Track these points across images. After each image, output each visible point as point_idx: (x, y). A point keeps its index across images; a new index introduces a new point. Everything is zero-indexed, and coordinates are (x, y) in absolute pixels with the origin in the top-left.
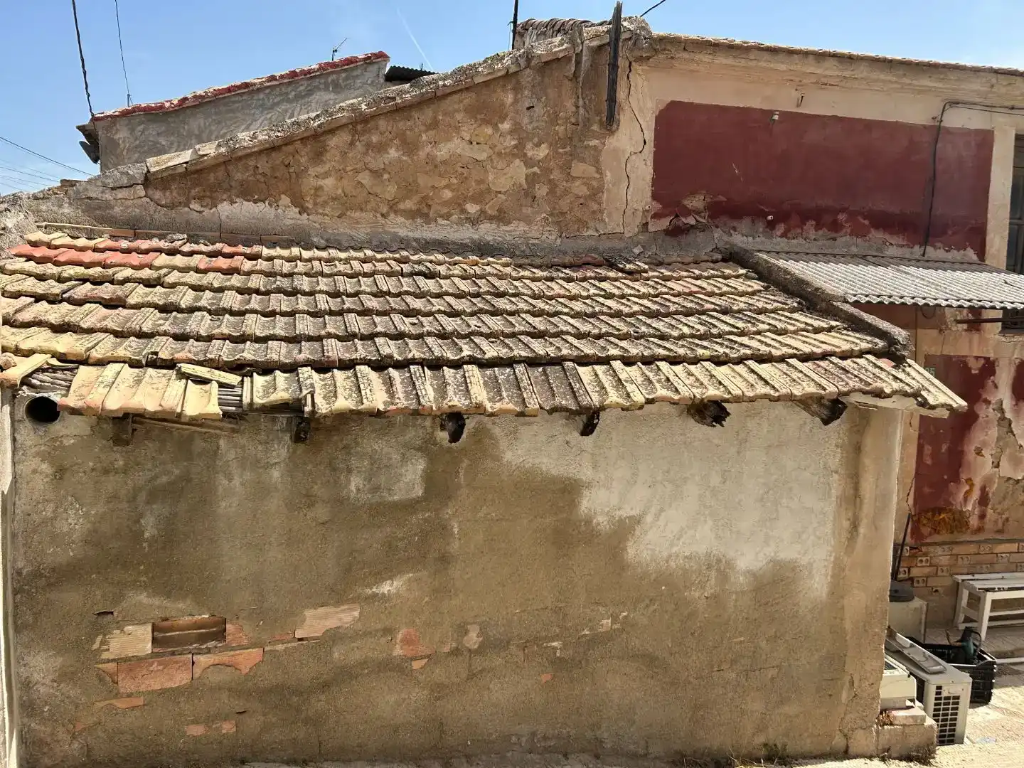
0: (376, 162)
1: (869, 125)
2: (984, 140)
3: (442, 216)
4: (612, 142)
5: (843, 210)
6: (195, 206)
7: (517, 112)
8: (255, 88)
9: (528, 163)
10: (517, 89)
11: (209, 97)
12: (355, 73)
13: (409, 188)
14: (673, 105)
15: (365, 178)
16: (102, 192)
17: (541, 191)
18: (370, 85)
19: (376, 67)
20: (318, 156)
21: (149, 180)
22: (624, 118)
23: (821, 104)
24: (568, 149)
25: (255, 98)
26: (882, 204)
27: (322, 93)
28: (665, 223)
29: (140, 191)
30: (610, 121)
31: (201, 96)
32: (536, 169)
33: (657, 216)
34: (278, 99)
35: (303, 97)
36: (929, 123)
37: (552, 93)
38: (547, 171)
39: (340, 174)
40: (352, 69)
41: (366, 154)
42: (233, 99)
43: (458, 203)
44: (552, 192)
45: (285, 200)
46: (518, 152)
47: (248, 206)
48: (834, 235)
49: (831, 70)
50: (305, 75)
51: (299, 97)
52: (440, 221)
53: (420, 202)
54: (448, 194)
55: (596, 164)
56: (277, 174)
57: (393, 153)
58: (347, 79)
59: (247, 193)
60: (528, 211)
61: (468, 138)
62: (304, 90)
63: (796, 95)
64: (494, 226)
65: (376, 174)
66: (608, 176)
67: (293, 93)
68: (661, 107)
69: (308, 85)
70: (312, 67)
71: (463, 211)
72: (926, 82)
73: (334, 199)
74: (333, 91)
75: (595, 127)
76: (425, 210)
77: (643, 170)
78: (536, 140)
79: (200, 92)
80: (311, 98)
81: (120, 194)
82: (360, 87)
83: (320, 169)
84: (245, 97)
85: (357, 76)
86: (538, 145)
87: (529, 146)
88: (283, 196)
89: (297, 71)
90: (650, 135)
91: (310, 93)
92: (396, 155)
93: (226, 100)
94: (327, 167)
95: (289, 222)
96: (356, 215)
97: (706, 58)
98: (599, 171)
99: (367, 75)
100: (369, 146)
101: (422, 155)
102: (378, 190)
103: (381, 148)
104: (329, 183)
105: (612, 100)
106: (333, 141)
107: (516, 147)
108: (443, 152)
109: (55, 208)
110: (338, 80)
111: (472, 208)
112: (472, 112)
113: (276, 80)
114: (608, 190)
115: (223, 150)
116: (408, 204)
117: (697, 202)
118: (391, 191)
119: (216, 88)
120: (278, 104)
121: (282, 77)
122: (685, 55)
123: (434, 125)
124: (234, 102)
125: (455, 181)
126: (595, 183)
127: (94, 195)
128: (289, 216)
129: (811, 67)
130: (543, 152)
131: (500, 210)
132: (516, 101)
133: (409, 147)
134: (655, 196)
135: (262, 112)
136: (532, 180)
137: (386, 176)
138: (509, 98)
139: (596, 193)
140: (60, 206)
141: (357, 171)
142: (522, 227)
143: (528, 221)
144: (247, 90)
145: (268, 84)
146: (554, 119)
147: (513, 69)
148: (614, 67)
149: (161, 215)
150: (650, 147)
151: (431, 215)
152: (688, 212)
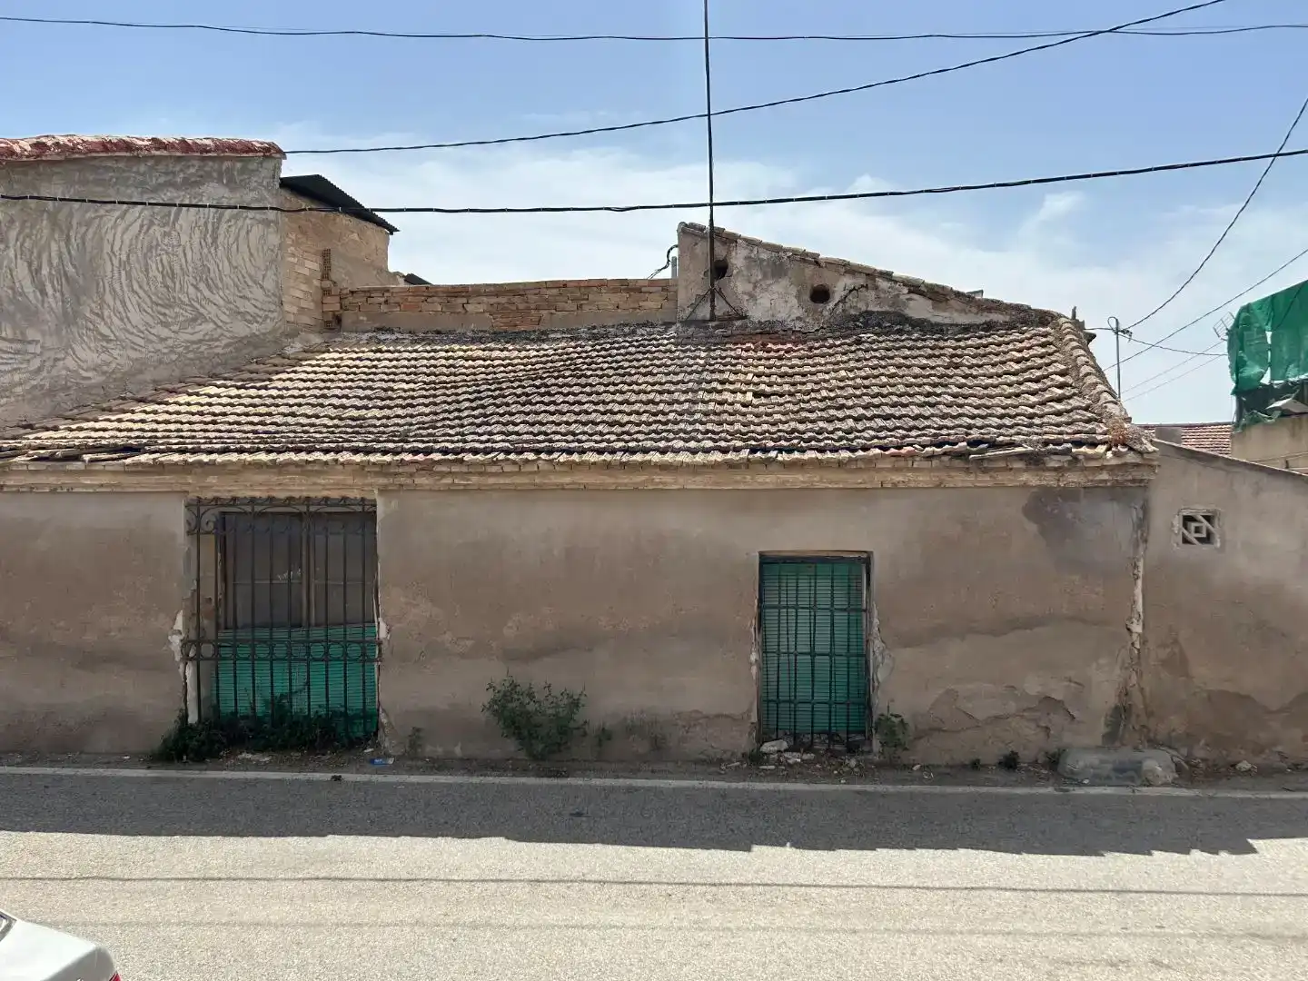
8: (138, 154)
11: (80, 152)
12: (252, 167)
19: (271, 165)
25: (135, 169)
27: (216, 184)
34: (162, 180)
35: (192, 184)
40: (246, 160)
42: (106, 163)
51: (188, 182)
58: (240, 172)
62: (194, 174)
67: (181, 175)
69: (200, 168)
74: (227, 185)
80: (201, 189)
82: (256, 189)
84: (121, 165)
85: (253, 171)
91: (201, 179)
93: (96, 163)
99: (264, 172)
110: (233, 169)
113: (163, 148)
120: (162, 187)
121: (170, 146)
124: (107, 169)
144: (128, 154)
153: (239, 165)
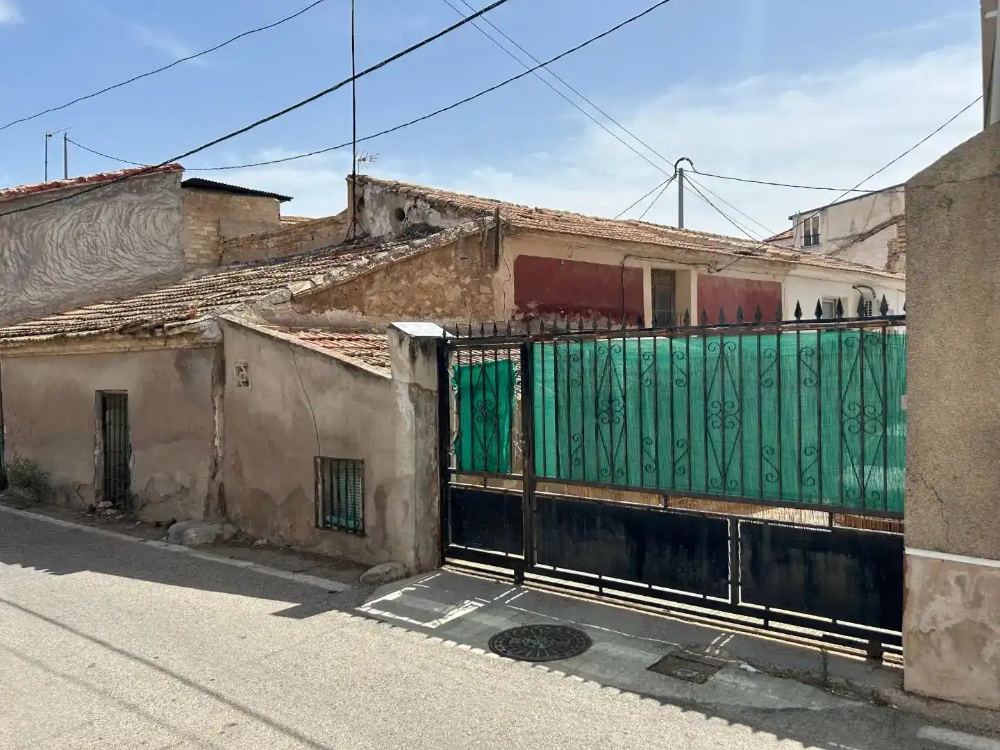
0: (397, 287)
1: (597, 266)
2: (639, 273)
3: (425, 315)
4: (497, 275)
5: (591, 308)
6: (313, 312)
7: (457, 260)
8: (66, 187)
9: (462, 286)
10: (456, 249)
11: (23, 194)
12: (156, 180)
13: (411, 300)
14: (521, 257)
15: (391, 296)
16: (270, 306)
17: (469, 300)
18: (169, 190)
19: (173, 176)
20: (370, 285)
21: (293, 299)
22: (501, 264)
23: (580, 256)
24: (478, 279)
26: (605, 304)
27: (128, 195)
28: (521, 316)
29: (289, 305)
30: (496, 266)
31: (14, 193)
32: (465, 289)
33: (518, 312)
34: (87, 198)
35: (109, 197)
36: (619, 265)
37: (471, 250)
38: (469, 290)
39: (380, 293)
40: (152, 177)
41: (391, 282)
42: (44, 196)
43: (432, 308)
44: (472, 301)
45: (355, 308)
46: (457, 280)
47: (340, 312)
48: (587, 320)
49: (584, 241)
50: (112, 179)
51: (106, 197)
52: (426, 317)
53: (416, 308)
54: (428, 303)
55: (490, 286)
56: (352, 294)
57: (403, 282)
58: (147, 184)
59: (338, 305)
60: (462, 310)
61: (436, 274)
62: (110, 191)
63: (568, 252)
64: (449, 319)
65: (396, 293)
66: (496, 292)
67: (100, 193)
68: (516, 258)
69: (114, 187)
70: (117, 173)
71: (435, 312)
72: (619, 247)
73: (377, 307)
74: (136, 193)
75: (489, 268)
76: (418, 312)
77: (510, 288)
78: (465, 275)
79: (13, 189)
80: (117, 198)
81: (279, 307)
82: (160, 192)
83: (371, 291)
85: (158, 182)
86: (466, 277)
87: (462, 277)
88: (354, 306)
89: (104, 175)
90: (512, 271)
91: (116, 193)
92: (405, 283)
93: (38, 197)
94: (375, 289)
95: (359, 320)
96: (388, 315)
97: (536, 235)
98: (493, 291)
99: (166, 182)
100: (393, 279)
101: (416, 283)
102: (397, 302)
103: (398, 280)
104: (374, 298)
105: (497, 255)
106: (377, 277)
107: (456, 278)
108: (425, 282)
109: (248, 316)
110: (141, 183)
111: (439, 310)
112: (438, 261)
113: (85, 181)
114: (496, 300)
115: (328, 282)
116: (411, 309)
117: (532, 305)
118: (403, 302)
119: (29, 186)
120: (86, 201)
121: (90, 179)
122: (529, 234)
123: (421, 267)
125: (431, 296)
126: (491, 296)
127: (265, 308)
128: (359, 318)
129: (575, 240)
130: (468, 280)
131: (451, 311)
132: (456, 255)
133: (410, 279)
134: (516, 303)
135: (72, 208)
136: (464, 294)
137: (400, 294)
138: (453, 254)
139: (491, 300)
140: (251, 315)
141: (388, 292)
142: (461, 319)
143: (464, 316)
144: (57, 189)
145: (78, 185)
146: (471, 265)
147: (457, 239)
148: (497, 239)
149: (299, 318)
150: (512, 278)
151: (421, 314)
152: (530, 310)
153: (145, 181)
